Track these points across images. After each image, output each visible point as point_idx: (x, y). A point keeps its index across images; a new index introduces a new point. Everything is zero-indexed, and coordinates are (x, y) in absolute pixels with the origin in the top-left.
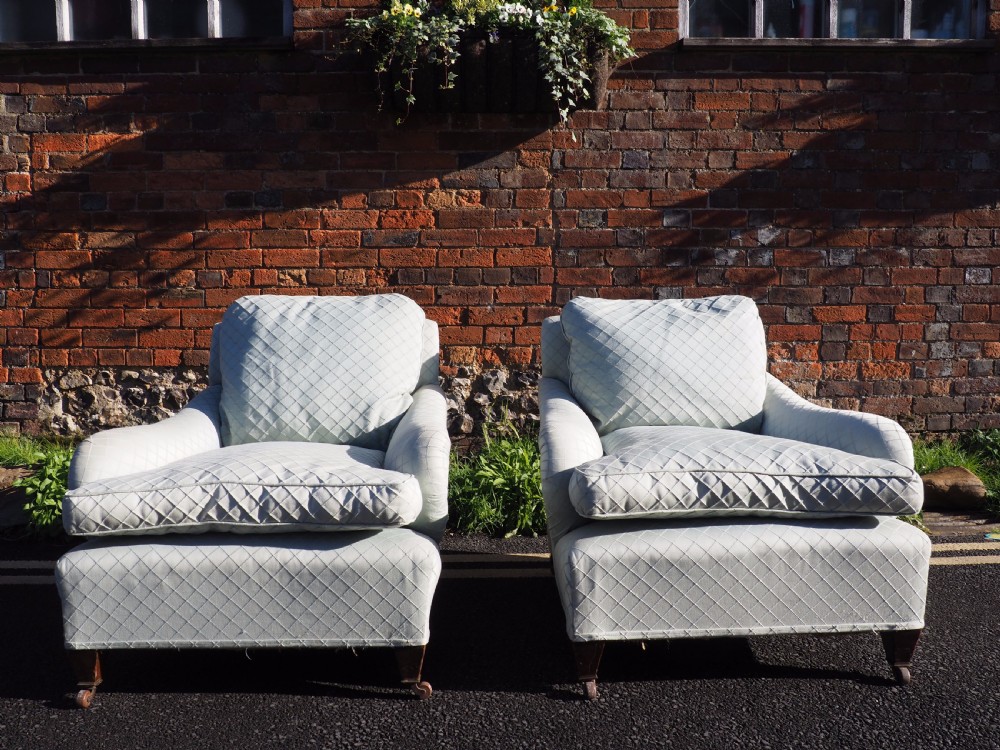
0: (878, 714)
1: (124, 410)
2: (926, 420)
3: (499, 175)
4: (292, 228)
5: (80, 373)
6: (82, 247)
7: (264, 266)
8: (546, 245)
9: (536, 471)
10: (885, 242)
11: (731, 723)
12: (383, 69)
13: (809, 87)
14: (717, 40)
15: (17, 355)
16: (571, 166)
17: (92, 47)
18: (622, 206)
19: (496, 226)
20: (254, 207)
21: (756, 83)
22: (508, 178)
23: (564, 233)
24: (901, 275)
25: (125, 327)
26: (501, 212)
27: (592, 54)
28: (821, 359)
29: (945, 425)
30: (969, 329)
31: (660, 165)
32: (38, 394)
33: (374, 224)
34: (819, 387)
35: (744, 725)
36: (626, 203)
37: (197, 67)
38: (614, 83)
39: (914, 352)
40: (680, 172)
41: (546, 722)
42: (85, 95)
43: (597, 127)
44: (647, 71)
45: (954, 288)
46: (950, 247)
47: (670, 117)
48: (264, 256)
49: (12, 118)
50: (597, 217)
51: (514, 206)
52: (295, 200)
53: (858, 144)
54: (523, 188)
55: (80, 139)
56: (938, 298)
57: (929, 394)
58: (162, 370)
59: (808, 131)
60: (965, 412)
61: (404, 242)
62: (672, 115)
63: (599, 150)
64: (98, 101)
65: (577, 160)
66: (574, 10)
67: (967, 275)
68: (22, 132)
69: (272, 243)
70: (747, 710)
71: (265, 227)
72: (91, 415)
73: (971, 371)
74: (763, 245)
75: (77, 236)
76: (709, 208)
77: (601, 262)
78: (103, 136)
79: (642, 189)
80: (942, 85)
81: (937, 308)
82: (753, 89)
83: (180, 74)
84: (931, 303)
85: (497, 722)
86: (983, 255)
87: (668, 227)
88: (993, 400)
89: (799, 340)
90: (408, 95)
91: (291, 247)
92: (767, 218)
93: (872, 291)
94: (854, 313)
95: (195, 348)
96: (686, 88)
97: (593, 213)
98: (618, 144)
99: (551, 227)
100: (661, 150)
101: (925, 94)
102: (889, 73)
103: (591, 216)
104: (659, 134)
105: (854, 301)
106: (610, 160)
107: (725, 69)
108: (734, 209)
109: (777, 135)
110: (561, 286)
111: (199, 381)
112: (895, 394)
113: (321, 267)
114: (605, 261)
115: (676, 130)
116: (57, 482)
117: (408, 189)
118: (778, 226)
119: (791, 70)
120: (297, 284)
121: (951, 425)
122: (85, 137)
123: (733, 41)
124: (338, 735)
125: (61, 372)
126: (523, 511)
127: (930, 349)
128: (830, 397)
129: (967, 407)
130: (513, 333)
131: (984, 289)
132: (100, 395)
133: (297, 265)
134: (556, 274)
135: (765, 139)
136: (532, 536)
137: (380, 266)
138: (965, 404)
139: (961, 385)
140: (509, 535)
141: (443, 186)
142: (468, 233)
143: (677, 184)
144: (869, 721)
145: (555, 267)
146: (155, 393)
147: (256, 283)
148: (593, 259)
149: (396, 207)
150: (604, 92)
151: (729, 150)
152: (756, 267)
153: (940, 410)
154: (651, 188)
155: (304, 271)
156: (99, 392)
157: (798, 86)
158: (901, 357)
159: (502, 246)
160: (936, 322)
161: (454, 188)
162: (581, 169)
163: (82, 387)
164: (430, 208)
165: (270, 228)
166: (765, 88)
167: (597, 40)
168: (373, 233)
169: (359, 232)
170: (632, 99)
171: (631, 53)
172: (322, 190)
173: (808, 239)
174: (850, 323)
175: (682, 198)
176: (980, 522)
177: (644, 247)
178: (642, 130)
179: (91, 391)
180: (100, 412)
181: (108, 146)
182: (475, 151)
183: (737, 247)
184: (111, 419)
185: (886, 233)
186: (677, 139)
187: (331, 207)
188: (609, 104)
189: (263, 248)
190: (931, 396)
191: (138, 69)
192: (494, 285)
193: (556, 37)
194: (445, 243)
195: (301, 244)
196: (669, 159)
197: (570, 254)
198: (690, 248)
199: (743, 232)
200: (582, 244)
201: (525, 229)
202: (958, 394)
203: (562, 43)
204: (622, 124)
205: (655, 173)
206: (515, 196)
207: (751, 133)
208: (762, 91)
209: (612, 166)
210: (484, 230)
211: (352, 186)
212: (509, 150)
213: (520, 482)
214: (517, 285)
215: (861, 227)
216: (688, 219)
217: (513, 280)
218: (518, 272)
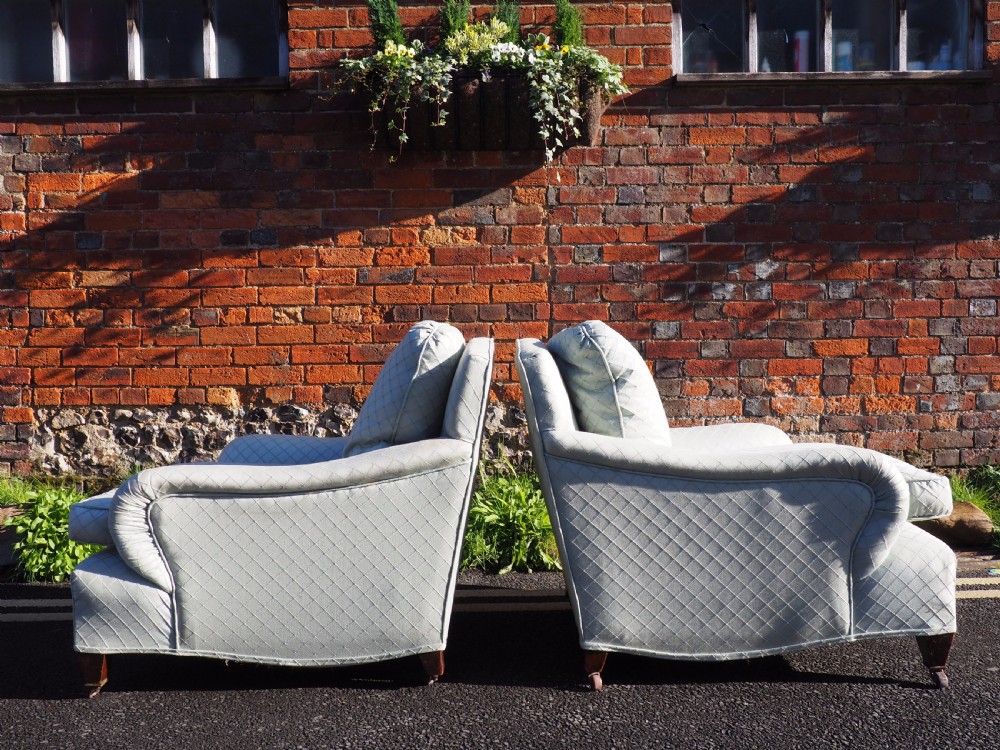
0: (855, 737)
1: (117, 449)
2: (934, 455)
3: (494, 211)
4: (288, 266)
5: (72, 412)
6: (77, 286)
7: (260, 304)
8: (542, 281)
9: (531, 507)
10: (885, 274)
11: (709, 744)
12: (377, 108)
13: (806, 121)
14: (710, 76)
15: (9, 395)
16: (566, 202)
17: (88, 87)
18: (618, 241)
19: (491, 263)
20: (250, 246)
21: (751, 117)
22: (503, 215)
23: (560, 269)
24: (903, 308)
25: (119, 366)
26: (497, 249)
27: (583, 92)
28: (823, 393)
29: (953, 461)
30: (976, 361)
31: (656, 200)
32: (30, 434)
33: (370, 262)
34: (822, 421)
36: (622, 238)
37: (193, 107)
38: (607, 119)
39: (918, 386)
40: (675, 207)
42: (81, 135)
43: (592, 163)
44: (641, 108)
45: (959, 321)
46: (953, 278)
47: (666, 153)
48: (259, 294)
49: (7, 158)
50: (592, 253)
51: (510, 243)
52: (290, 238)
53: (855, 177)
54: (519, 224)
55: (75, 178)
56: (943, 329)
57: (936, 429)
58: (155, 408)
59: (805, 164)
60: (974, 447)
61: (399, 280)
62: (667, 150)
63: (594, 186)
64: (95, 142)
65: (572, 196)
66: (566, 49)
67: (971, 307)
68: (17, 172)
69: (268, 281)
70: (727, 733)
71: (261, 265)
72: (83, 455)
73: (979, 404)
74: (761, 279)
75: (72, 275)
76: (705, 243)
77: (597, 297)
78: (99, 175)
80: (939, 116)
81: (941, 341)
82: (748, 124)
83: (176, 114)
84: (934, 336)
86: (987, 286)
87: (665, 262)
89: (800, 374)
90: (401, 134)
91: (287, 285)
92: (765, 253)
93: (873, 324)
94: (855, 347)
95: (190, 386)
96: (680, 123)
97: (588, 249)
98: (613, 180)
99: (546, 263)
100: (656, 185)
101: (922, 125)
102: (886, 105)
103: (587, 252)
104: (655, 169)
105: (855, 334)
106: (605, 196)
107: (720, 103)
108: (731, 243)
109: (773, 169)
110: (557, 321)
111: (193, 420)
112: (901, 428)
113: (316, 304)
114: (602, 297)
115: (670, 165)
116: (48, 521)
117: (404, 226)
118: (776, 259)
119: (786, 104)
120: (293, 322)
121: (960, 461)
122: (81, 177)
123: (727, 76)
125: (53, 412)
126: (518, 547)
127: (935, 382)
128: (833, 432)
129: (976, 443)
130: (509, 369)
131: (990, 321)
132: (93, 434)
133: (292, 303)
134: (552, 310)
135: (761, 173)
136: (527, 572)
137: (375, 303)
138: (973, 439)
139: (969, 419)
140: (503, 572)
141: (439, 223)
142: (463, 269)
143: (673, 218)
144: (846, 743)
145: (552, 303)
146: (149, 431)
147: (251, 320)
148: (589, 294)
149: (392, 244)
150: (597, 128)
151: (725, 184)
152: (754, 301)
153: (947, 444)
154: (647, 223)
155: (300, 309)
156: (91, 431)
157: (793, 120)
158: (905, 390)
159: (497, 283)
160: (940, 354)
161: (450, 225)
162: (577, 204)
163: (75, 426)
164: (426, 245)
165: (264, 266)
166: (760, 122)
167: (589, 78)
168: (369, 271)
169: (355, 270)
170: (626, 135)
171: (623, 90)
172: (318, 228)
173: (807, 273)
174: (851, 357)
175: (678, 233)
176: (987, 557)
177: (641, 282)
178: (637, 165)
179: (84, 430)
180: (92, 451)
181: (104, 185)
182: (470, 189)
183: (734, 281)
184: (104, 459)
185: (887, 265)
186: (672, 174)
187: (327, 245)
188: (603, 140)
189: (259, 285)
190: (938, 430)
191: (135, 109)
192: (490, 321)
193: (547, 76)
194: (440, 281)
195: (296, 282)
196: (664, 194)
197: (566, 289)
198: (687, 283)
199: (740, 266)
200: (578, 279)
201: (520, 265)
202: (966, 428)
203: (554, 82)
204: (616, 160)
205: (650, 208)
206: (510, 232)
207: (747, 168)
208: (757, 125)
209: (607, 202)
210: (480, 266)
211: (348, 224)
212: (504, 187)
213: (514, 518)
214: (513, 321)
215: (860, 260)
216: (684, 254)
217: (509, 316)
218: (514, 308)
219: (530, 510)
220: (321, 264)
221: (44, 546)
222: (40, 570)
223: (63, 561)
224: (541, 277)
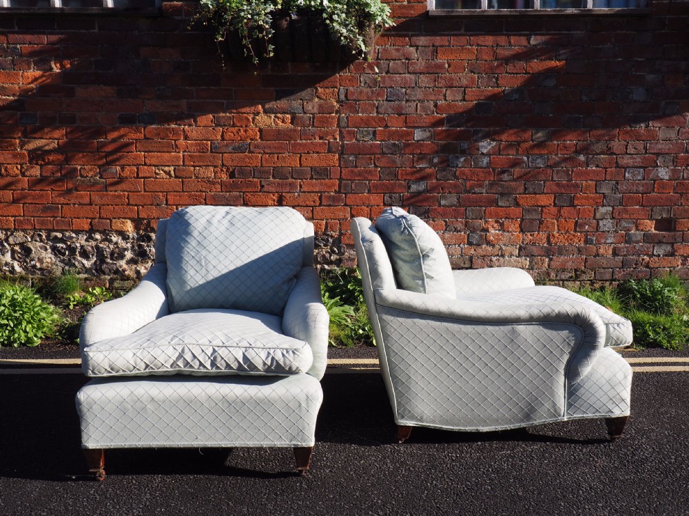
1: (53, 258)
2: (595, 273)
3: (303, 105)
4: (164, 139)
5: (22, 234)
6: (21, 149)
7: (145, 164)
8: (334, 152)
10: (568, 151)
12: (220, 39)
13: (518, 43)
14: (452, 12)
16: (352, 98)
17: (23, 12)
18: (386, 126)
19: (301, 139)
20: (138, 125)
21: (481, 40)
22: (309, 107)
23: (347, 144)
24: (580, 174)
25: (52, 204)
26: (304, 130)
27: (361, 26)
28: (522, 231)
29: (608, 276)
30: (626, 211)
31: (413, 98)
33: (219, 137)
34: (520, 249)
36: (389, 124)
37: (97, 27)
38: (381, 41)
39: (587, 227)
40: (426, 103)
42: (20, 44)
43: (370, 72)
44: (405, 33)
45: (617, 183)
46: (615, 154)
47: (421, 64)
48: (145, 157)
50: (369, 134)
51: (313, 126)
52: (165, 119)
54: (319, 113)
55: (17, 75)
56: (605, 189)
57: (598, 255)
58: (77, 232)
59: (516, 74)
60: (623, 268)
63: (371, 87)
64: (29, 50)
65: (356, 95)
67: (627, 174)
69: (151, 149)
71: (146, 138)
72: (30, 261)
73: (628, 239)
74: (483, 154)
75: (17, 141)
76: (446, 128)
77: (371, 164)
78: (33, 73)
79: (400, 115)
80: (613, 40)
82: (478, 45)
83: (85, 31)
84: (599, 193)
86: (638, 160)
87: (418, 141)
88: (643, 260)
89: (506, 218)
91: (164, 152)
92: (487, 136)
93: (558, 185)
94: (545, 200)
95: (100, 218)
96: (431, 44)
97: (366, 131)
98: (384, 83)
99: (338, 140)
100: (413, 87)
101: (600, 47)
102: (575, 32)
103: (365, 133)
104: (413, 77)
105: (545, 191)
106: (379, 95)
107: (460, 30)
108: (463, 129)
109: (494, 77)
110: (344, 180)
111: (103, 240)
112: (573, 255)
113: (184, 165)
114: (375, 163)
115: (424, 74)
116: (9, 309)
117: (242, 113)
118: (493, 140)
119: (506, 30)
120: (168, 177)
121: (613, 277)
122: (21, 74)
123: (464, 12)
125: (9, 233)
127: (598, 224)
128: (527, 256)
129: (624, 265)
130: (312, 211)
131: (639, 184)
132: (36, 248)
133: (167, 164)
134: (341, 172)
135: (486, 80)
137: (223, 165)
138: (622, 262)
139: (620, 249)
141: (266, 112)
142: (282, 143)
143: (424, 111)
145: (341, 168)
146: (73, 247)
147: (140, 175)
148: (366, 162)
149: (234, 126)
150: (373, 48)
151: (461, 87)
152: (478, 168)
153: (604, 266)
154: (406, 114)
155: (173, 168)
156: (35, 246)
157: (510, 42)
158: (578, 230)
159: (305, 153)
160: (603, 206)
161: (273, 113)
162: (359, 100)
163: (24, 243)
164: (256, 126)
165: (148, 139)
166: (487, 44)
167: (365, 17)
168: (218, 143)
169: (209, 142)
170: (393, 51)
171: (391, 23)
172: (184, 113)
173: (514, 149)
174: (542, 207)
175: (427, 121)
177: (401, 154)
178: (401, 74)
179: (30, 245)
180: (36, 260)
181: (36, 80)
182: (287, 88)
183: (465, 154)
184: (44, 265)
185: (570, 144)
186: (424, 80)
187: (190, 125)
188: (378, 55)
189: (145, 152)
190: (599, 256)
191: (56, 27)
192: (300, 179)
193: (336, 16)
194: (267, 151)
195: (170, 150)
196: (419, 94)
197: (351, 159)
198: (433, 155)
199: (469, 144)
200: (360, 152)
201: (321, 141)
202: (618, 255)
203: (341, 19)
204: (386, 70)
205: (409, 104)
206: (314, 119)
207: (476, 76)
208: (484, 46)
209: (380, 99)
210: (293, 142)
211: (204, 111)
212: (310, 87)
214: (315, 179)
215: (552, 141)
216: (431, 135)
217: (312, 176)
218: (315, 170)
220: (186, 138)
221: (7, 325)
222: (4, 340)
223: (19, 335)
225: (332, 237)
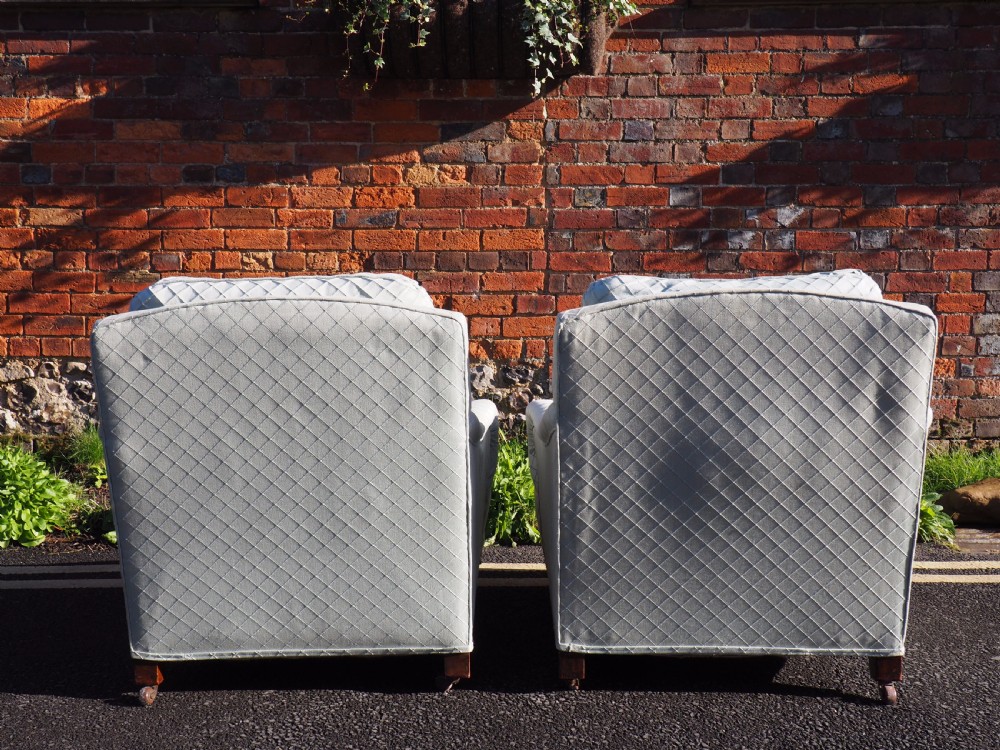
0: (832, 723)
1: (70, 405)
2: (974, 425)
3: (486, 148)
4: (257, 206)
5: (20, 364)
6: (23, 224)
7: (226, 248)
8: (538, 227)
9: (518, 475)
10: (925, 220)
11: (675, 727)
12: (353, 31)
13: (838, 46)
16: (566, 138)
18: (623, 183)
19: (483, 206)
20: (215, 183)
21: (777, 41)
22: (495, 152)
23: (558, 213)
24: (945, 260)
25: (71, 314)
26: (489, 190)
27: (584, 13)
29: (996, 432)
31: (667, 136)
33: (348, 203)
35: (688, 730)
36: (628, 180)
37: (151, 25)
38: (615, 44)
39: (959, 348)
40: (688, 144)
41: (484, 722)
42: (25, 54)
43: (596, 94)
44: (653, 30)
47: (679, 82)
48: (226, 237)
50: (594, 195)
51: (503, 183)
52: (260, 175)
54: (513, 162)
55: (20, 103)
56: (989, 284)
57: (978, 395)
59: (837, 95)
61: (380, 222)
62: (680, 80)
63: (597, 120)
64: (41, 63)
65: (573, 131)
69: (235, 222)
70: (696, 717)
71: (227, 205)
72: (33, 410)
74: (783, 227)
75: (18, 212)
76: (721, 185)
77: (599, 245)
78: (46, 100)
79: (645, 163)
80: (996, 39)
81: (987, 297)
82: (773, 49)
83: (132, 32)
84: (979, 291)
85: (434, 720)
87: (675, 207)
90: (377, 58)
91: (257, 228)
92: (790, 198)
96: (697, 49)
97: (590, 191)
98: (619, 113)
99: (543, 207)
100: (667, 119)
101: (975, 50)
102: (933, 27)
103: (588, 195)
104: (666, 102)
105: (888, 289)
106: (611, 131)
107: (742, 25)
108: (751, 186)
109: (800, 101)
110: (554, 271)
112: (937, 395)
113: (289, 250)
114: (604, 244)
115: (684, 96)
117: (386, 163)
118: (800, 204)
119: (818, 26)
120: (263, 269)
122: (26, 102)
124: (270, 731)
126: (502, 518)
127: (978, 343)
130: (501, 324)
132: (43, 388)
133: (263, 247)
134: (548, 259)
135: (786, 106)
136: (510, 545)
137: (354, 248)
140: (485, 544)
141: (425, 161)
142: (451, 213)
143: (685, 157)
144: (820, 729)
145: (548, 252)
147: (217, 267)
148: (590, 242)
149: (372, 184)
150: (601, 55)
151: (745, 118)
152: (775, 250)
154: (656, 163)
155: (271, 254)
156: (41, 385)
157: (825, 44)
158: (944, 353)
159: (489, 228)
160: (985, 312)
161: (437, 162)
162: (577, 141)
163: (24, 379)
164: (410, 185)
165: (232, 206)
166: (788, 47)
168: (347, 213)
169: (332, 211)
170: (635, 62)
171: (632, 11)
172: (290, 164)
173: (836, 220)
175: (691, 173)
177: (648, 229)
178: (647, 97)
179: (33, 383)
180: (43, 407)
181: (52, 112)
182: (460, 121)
183: (753, 228)
184: (56, 416)
185: (927, 211)
186: (685, 107)
187: (301, 184)
188: (609, 68)
189: (225, 227)
190: (980, 397)
191: (85, 26)
192: (480, 271)
194: (426, 225)
195: (267, 224)
196: (677, 130)
197: (564, 236)
198: (700, 230)
199: (760, 212)
200: (580, 225)
201: (515, 208)
204: (623, 90)
205: (660, 146)
206: (503, 171)
207: (770, 99)
208: (783, 51)
209: (612, 138)
210: (469, 209)
211: (322, 160)
212: (497, 120)
213: (499, 487)
214: (506, 270)
215: (897, 205)
216: (698, 196)
217: (501, 265)
218: (506, 257)
219: (517, 479)
220: (294, 204)
223: (8, 526)
224: (537, 222)
225: (533, 366)
